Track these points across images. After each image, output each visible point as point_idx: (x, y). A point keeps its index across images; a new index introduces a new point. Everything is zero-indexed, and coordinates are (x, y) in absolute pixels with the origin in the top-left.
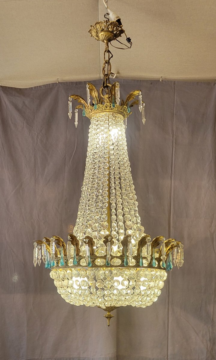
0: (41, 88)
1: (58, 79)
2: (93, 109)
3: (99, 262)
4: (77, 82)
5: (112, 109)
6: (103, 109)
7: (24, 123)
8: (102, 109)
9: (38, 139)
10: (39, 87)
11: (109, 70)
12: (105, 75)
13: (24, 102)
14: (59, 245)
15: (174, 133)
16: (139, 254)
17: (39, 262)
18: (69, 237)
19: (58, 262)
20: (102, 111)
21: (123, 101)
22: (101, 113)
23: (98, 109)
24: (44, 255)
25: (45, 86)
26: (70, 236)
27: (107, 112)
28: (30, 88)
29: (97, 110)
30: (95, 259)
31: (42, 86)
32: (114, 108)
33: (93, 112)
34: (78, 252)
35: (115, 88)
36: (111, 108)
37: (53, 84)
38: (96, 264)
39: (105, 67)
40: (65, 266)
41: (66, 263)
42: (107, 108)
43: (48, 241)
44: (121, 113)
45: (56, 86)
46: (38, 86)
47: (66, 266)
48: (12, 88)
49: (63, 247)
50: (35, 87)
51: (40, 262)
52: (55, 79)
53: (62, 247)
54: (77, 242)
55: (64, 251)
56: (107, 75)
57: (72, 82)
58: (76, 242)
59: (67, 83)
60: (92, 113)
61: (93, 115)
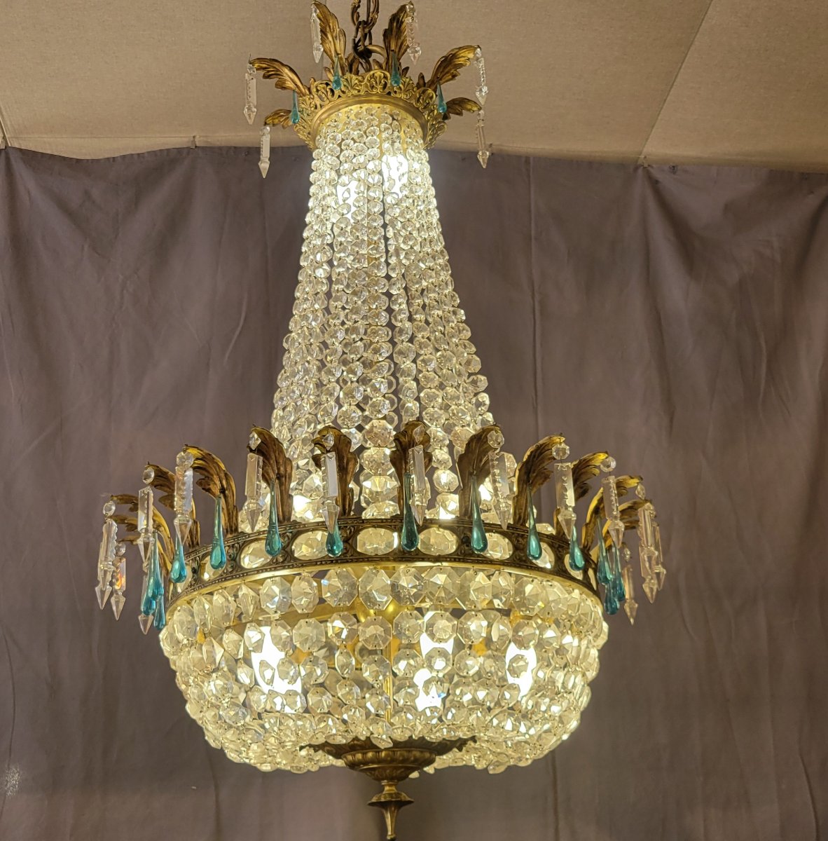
0: (143, 157)
1: (194, 137)
2: (326, 96)
3: (370, 541)
4: (249, 148)
5: (389, 93)
6: (362, 93)
7: (83, 246)
8: (359, 91)
9: (125, 292)
10: (136, 157)
11: (372, 10)
12: (360, 23)
13: (87, 194)
14: (209, 490)
15: (536, 288)
16: (520, 518)
17: (117, 603)
18: (256, 436)
19: (199, 566)
20: (357, 99)
21: (423, 77)
22: (353, 107)
23: (343, 92)
24: (147, 531)
25: (154, 153)
26: (260, 434)
27: (373, 105)
28: (108, 159)
29: (341, 94)
30: (357, 531)
31: (146, 155)
32: (395, 92)
33: (327, 108)
34: (285, 509)
35: (399, 27)
36: (387, 90)
37: (179, 150)
38: (358, 550)
39: (359, 6)
40: (231, 572)
41: (234, 559)
42: (375, 91)
43: (164, 482)
44: (416, 114)
45: (188, 154)
46: (132, 155)
47: (234, 569)
48: (52, 156)
49: (225, 497)
50: (124, 157)
51: (121, 607)
52: (186, 140)
53: (222, 496)
54: (282, 469)
55: (229, 514)
56: (366, 23)
57: (235, 147)
58: (279, 469)
59: (220, 148)
60: (324, 110)
61: (323, 117)
